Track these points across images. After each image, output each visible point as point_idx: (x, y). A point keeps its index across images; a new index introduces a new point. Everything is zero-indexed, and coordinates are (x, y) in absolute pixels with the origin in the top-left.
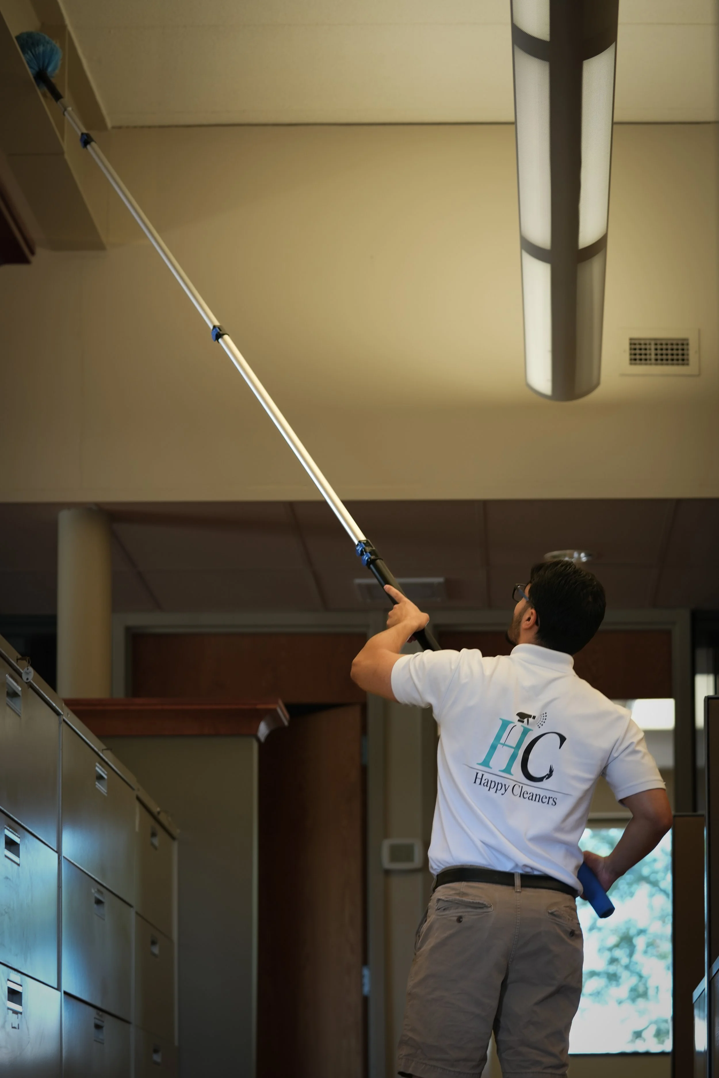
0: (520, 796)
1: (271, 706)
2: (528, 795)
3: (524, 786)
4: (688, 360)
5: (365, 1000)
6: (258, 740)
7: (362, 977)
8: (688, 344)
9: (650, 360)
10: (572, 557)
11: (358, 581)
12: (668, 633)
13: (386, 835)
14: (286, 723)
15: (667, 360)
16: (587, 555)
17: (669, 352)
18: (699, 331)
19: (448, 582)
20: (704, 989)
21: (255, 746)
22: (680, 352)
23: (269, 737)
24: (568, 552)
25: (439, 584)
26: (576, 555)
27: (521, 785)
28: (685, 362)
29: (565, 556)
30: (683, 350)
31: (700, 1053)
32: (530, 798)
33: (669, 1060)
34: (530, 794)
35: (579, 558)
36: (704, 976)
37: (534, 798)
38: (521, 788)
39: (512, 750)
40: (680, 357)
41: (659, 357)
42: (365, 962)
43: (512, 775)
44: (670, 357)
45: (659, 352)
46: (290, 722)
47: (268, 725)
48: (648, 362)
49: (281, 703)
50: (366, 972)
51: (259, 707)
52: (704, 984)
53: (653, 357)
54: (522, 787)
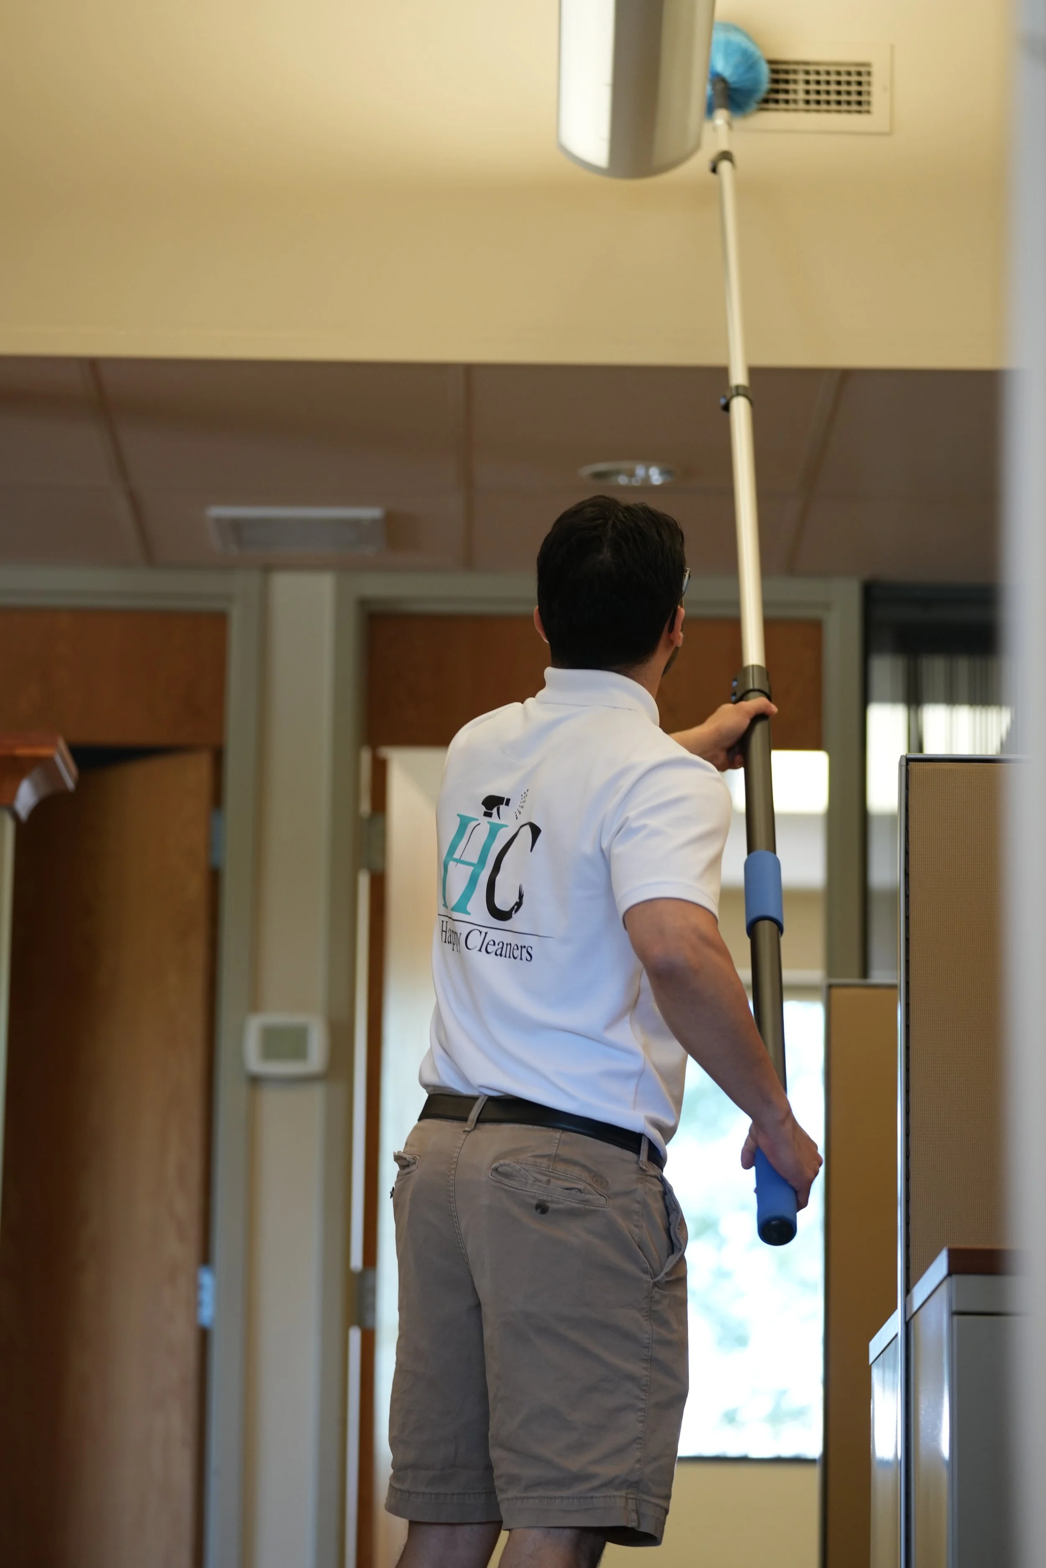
0: (480, 950)
1: (44, 752)
2: (496, 947)
3: (489, 931)
4: (869, 103)
5: (204, 1336)
6: (15, 816)
7: (197, 1287)
8: (869, 74)
9: (795, 101)
10: (631, 474)
11: (217, 512)
12: (816, 627)
13: (255, 1006)
14: (70, 784)
15: (828, 102)
16: (664, 472)
17: (833, 87)
18: (892, 47)
19: (390, 521)
20: (897, 1335)
21: (9, 827)
22: (854, 88)
23: (37, 811)
24: (625, 465)
25: (374, 522)
26: (640, 471)
27: (484, 930)
28: (864, 107)
29: (618, 473)
30: (859, 83)
31: (885, 1463)
32: (499, 952)
33: (814, 1475)
34: (498, 944)
35: (648, 478)
36: (896, 1308)
37: (503, 953)
38: (483, 934)
39: (471, 869)
40: (854, 98)
41: (813, 97)
42: (205, 1258)
43: (469, 914)
44: (833, 97)
45: (813, 87)
46: (79, 784)
47: (36, 786)
48: (792, 106)
49: (62, 744)
50: (207, 1279)
51: (21, 752)
52: (894, 1325)
53: (801, 96)
54: (486, 933)
